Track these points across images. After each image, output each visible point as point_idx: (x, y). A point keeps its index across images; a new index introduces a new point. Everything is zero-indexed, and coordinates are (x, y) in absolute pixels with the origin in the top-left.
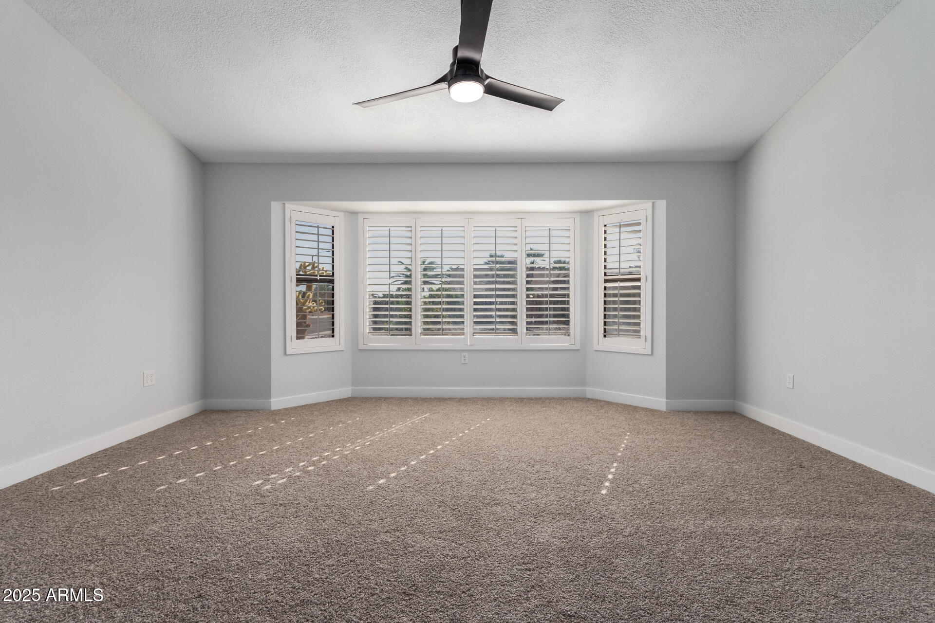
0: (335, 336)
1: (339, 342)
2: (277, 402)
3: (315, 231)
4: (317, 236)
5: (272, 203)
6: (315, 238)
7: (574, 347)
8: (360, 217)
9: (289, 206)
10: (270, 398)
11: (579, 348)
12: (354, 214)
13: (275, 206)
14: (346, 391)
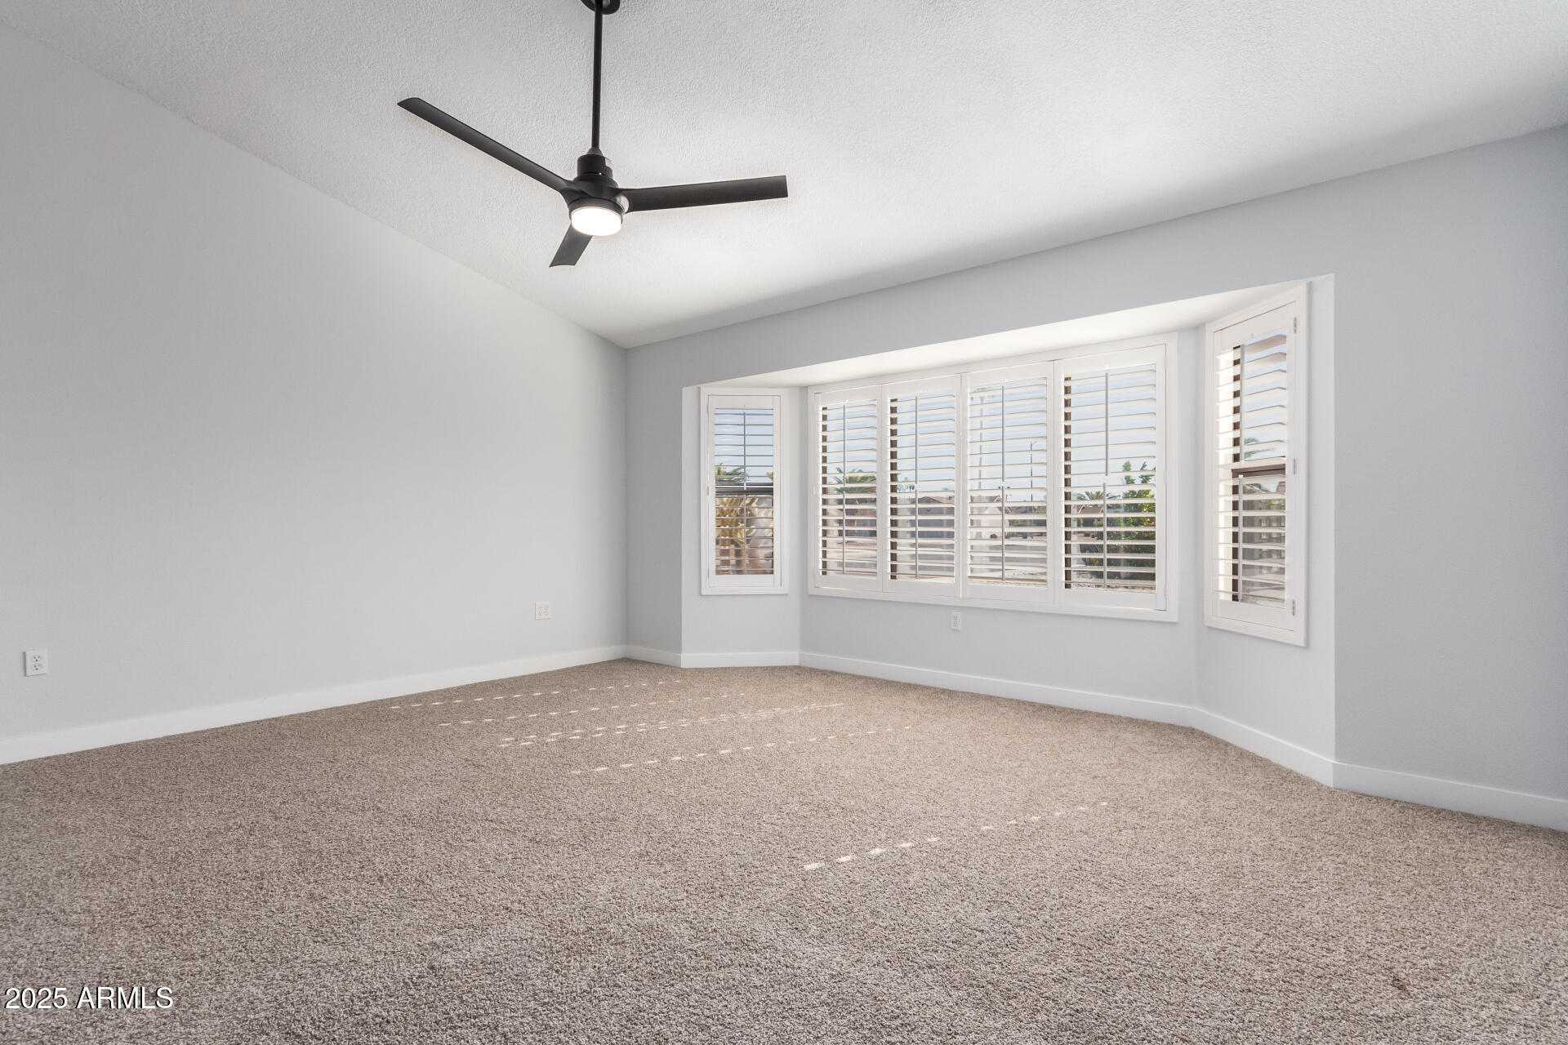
0: (775, 572)
1: (780, 581)
2: (689, 659)
3: (740, 419)
4: (743, 427)
5: (684, 389)
6: (740, 430)
7: (1162, 617)
8: (811, 393)
9: (707, 389)
10: (680, 651)
11: (1176, 620)
12: (804, 389)
13: (688, 393)
14: (791, 656)
